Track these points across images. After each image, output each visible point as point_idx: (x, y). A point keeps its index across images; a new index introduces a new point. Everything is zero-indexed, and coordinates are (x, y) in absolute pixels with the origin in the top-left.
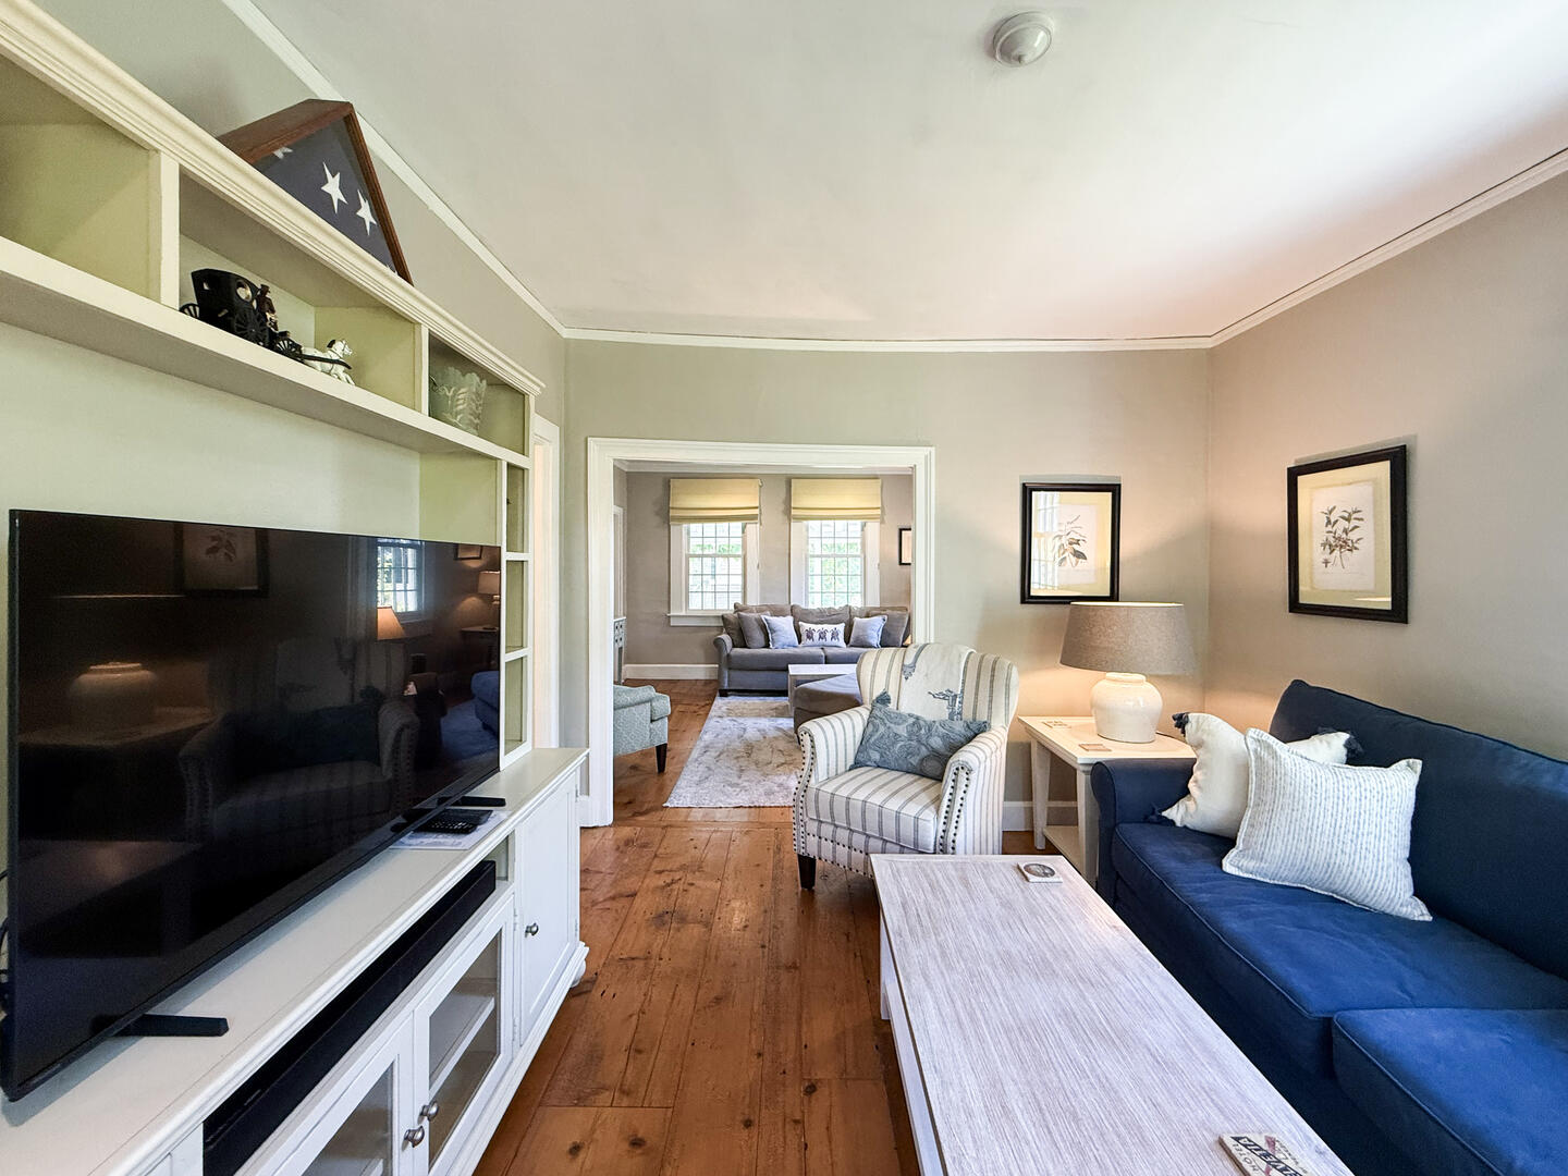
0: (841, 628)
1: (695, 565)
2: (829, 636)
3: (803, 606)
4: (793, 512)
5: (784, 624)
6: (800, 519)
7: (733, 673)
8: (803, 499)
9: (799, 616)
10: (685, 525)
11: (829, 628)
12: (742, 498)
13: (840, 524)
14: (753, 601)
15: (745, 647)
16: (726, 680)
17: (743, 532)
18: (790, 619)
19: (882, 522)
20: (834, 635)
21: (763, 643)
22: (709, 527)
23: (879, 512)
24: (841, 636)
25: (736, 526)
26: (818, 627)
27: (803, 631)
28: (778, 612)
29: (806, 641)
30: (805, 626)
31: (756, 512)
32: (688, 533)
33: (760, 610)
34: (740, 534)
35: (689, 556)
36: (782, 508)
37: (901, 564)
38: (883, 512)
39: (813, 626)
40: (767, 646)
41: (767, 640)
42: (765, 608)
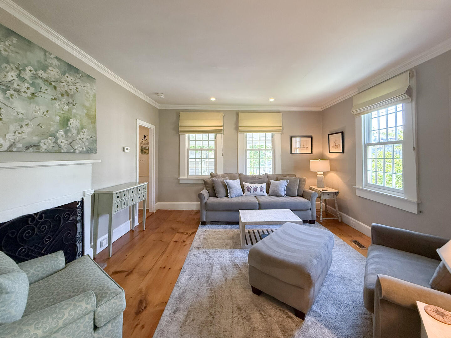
0: (264, 185)
1: (192, 153)
2: (259, 190)
3: (244, 174)
4: (240, 128)
5: (235, 184)
6: (243, 132)
7: (209, 213)
8: (245, 122)
9: (243, 179)
10: (187, 135)
11: (258, 185)
12: (215, 122)
13: (262, 134)
14: (220, 172)
15: (216, 196)
16: (205, 216)
17: (215, 138)
18: (238, 181)
19: (282, 133)
20: (261, 190)
21: (225, 195)
22: (199, 136)
23: (281, 128)
24: (265, 190)
25: (212, 136)
26: (253, 185)
27: (245, 187)
28: (232, 178)
29: (247, 193)
30: (246, 185)
31: (222, 128)
32: (189, 139)
33: (224, 176)
34: (214, 139)
35: (189, 150)
36: (234, 126)
37: (291, 153)
38: (283, 128)
39: (250, 185)
40: (227, 196)
41: (227, 193)
42: (226, 175)
